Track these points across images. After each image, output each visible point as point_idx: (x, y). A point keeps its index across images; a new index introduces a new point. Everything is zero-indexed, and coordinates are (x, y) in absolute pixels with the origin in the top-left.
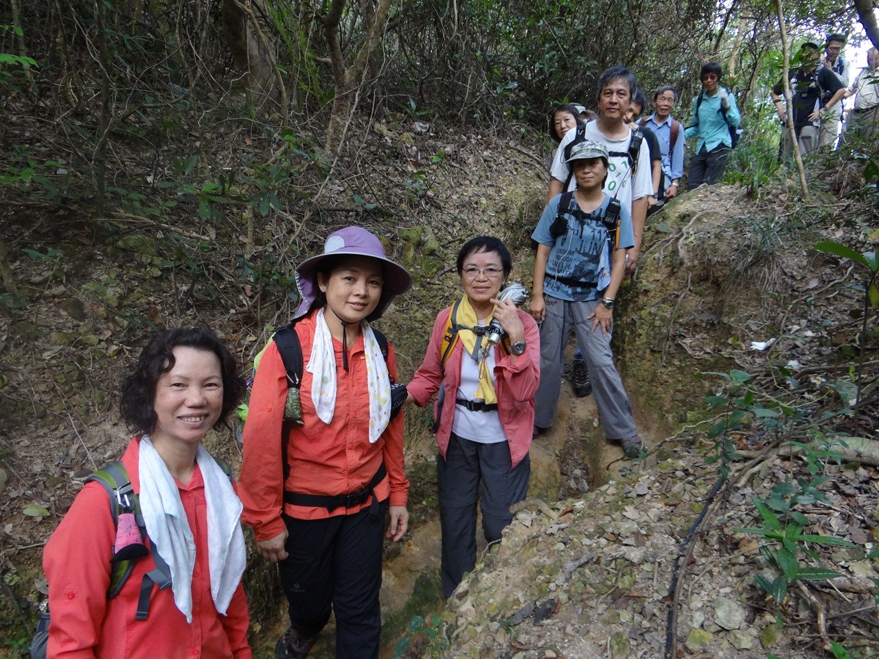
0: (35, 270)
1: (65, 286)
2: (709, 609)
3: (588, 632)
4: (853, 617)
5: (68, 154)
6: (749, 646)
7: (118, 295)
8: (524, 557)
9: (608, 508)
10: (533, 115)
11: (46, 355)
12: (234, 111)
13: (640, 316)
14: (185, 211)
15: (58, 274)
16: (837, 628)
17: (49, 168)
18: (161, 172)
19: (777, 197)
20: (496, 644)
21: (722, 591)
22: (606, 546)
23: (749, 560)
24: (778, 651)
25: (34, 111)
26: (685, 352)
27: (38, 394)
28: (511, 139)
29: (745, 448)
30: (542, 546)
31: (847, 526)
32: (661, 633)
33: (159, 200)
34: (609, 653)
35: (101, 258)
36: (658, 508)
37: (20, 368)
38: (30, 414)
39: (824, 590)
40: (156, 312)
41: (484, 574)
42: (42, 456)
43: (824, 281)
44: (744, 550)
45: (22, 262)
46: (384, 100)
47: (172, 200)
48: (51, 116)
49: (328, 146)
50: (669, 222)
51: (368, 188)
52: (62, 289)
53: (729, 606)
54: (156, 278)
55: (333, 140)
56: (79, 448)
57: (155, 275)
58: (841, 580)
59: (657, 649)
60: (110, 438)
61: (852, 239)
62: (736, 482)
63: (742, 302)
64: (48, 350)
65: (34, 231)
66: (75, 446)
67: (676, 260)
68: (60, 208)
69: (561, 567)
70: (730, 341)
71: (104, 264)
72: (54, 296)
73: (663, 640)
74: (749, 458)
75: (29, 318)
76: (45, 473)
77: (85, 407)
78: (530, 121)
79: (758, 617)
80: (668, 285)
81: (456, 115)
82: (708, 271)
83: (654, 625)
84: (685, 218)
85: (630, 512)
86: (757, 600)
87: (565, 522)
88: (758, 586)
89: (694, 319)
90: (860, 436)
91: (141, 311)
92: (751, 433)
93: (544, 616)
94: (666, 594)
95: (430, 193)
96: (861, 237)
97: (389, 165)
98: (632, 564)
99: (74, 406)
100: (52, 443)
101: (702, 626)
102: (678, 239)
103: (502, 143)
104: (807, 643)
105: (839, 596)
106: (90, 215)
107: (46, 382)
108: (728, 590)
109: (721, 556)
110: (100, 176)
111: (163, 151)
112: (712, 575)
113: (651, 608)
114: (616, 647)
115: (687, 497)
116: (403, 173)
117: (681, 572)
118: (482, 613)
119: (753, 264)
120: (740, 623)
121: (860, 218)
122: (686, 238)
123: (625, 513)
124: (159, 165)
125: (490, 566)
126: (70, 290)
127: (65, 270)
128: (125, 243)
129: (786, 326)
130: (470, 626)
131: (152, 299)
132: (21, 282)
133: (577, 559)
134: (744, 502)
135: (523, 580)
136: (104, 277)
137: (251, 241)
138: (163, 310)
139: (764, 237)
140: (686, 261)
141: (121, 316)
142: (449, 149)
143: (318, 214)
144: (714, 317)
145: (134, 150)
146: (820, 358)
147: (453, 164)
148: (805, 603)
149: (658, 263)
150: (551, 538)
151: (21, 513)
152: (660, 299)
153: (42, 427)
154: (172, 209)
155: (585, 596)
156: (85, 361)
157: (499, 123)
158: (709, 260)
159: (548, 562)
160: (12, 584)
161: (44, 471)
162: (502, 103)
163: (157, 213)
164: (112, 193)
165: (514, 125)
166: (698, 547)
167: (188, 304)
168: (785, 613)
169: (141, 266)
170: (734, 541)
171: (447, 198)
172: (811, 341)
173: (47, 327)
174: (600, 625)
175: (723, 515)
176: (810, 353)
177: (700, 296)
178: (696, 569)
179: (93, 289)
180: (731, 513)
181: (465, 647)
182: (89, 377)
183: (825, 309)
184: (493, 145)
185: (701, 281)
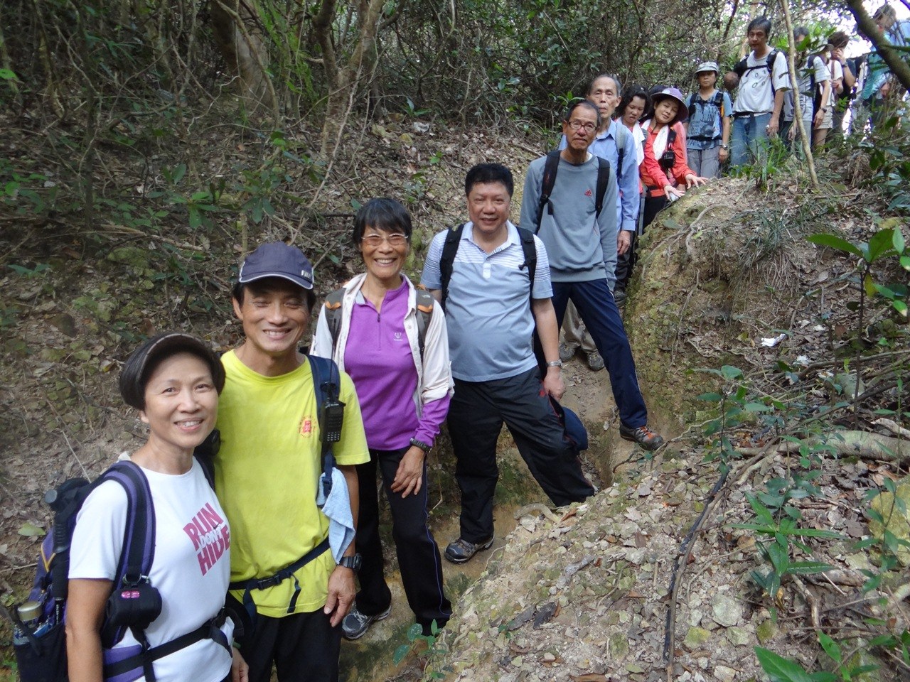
0: (24, 286)
1: (56, 302)
2: (707, 607)
3: (588, 634)
4: (847, 609)
5: (55, 166)
6: (746, 642)
7: (109, 309)
8: (527, 562)
9: (610, 510)
10: (537, 111)
11: (38, 372)
12: (226, 116)
13: (649, 315)
14: (176, 220)
15: (47, 290)
16: (831, 621)
17: (36, 181)
18: (151, 182)
19: (787, 188)
20: (495, 649)
21: (720, 588)
22: (606, 548)
23: (747, 557)
24: (774, 646)
25: (20, 122)
26: (695, 350)
27: (30, 412)
28: (515, 137)
29: (748, 445)
30: (544, 550)
31: (844, 519)
32: (660, 633)
33: (149, 210)
34: (608, 653)
35: (91, 271)
36: (659, 508)
37: (11, 386)
38: (23, 433)
39: (820, 584)
40: (150, 325)
41: (488, 582)
42: (35, 475)
43: (834, 274)
44: (742, 547)
45: (10, 278)
46: (382, 100)
47: (164, 210)
48: (37, 127)
49: (323, 149)
50: (677, 218)
51: (366, 192)
52: (51, 304)
53: (726, 603)
54: (149, 291)
55: (328, 143)
56: (73, 466)
57: (147, 288)
58: (836, 573)
59: (655, 648)
60: (105, 455)
61: (862, 229)
62: (737, 480)
63: (751, 297)
64: (40, 367)
65: (22, 246)
66: (70, 464)
67: (684, 257)
68: (47, 222)
69: (562, 570)
70: (739, 338)
71: (95, 278)
72: (44, 312)
73: (662, 640)
74: (751, 456)
75: (18, 335)
76: (39, 492)
77: (79, 424)
78: (535, 117)
79: (755, 613)
80: (677, 283)
81: (457, 114)
82: (716, 267)
83: (653, 625)
84: (692, 213)
85: (632, 513)
86: (754, 596)
87: (568, 526)
88: (755, 582)
89: (703, 317)
90: (860, 429)
91: (134, 325)
92: (756, 431)
93: (544, 620)
94: (665, 593)
95: (430, 195)
96: (872, 228)
97: (387, 167)
98: (632, 565)
99: (68, 424)
100: (45, 461)
101: (700, 624)
102: (685, 235)
103: (504, 141)
104: (802, 637)
105: (835, 589)
106: (79, 228)
107: (38, 400)
108: (726, 587)
109: (720, 554)
110: (88, 189)
111: (153, 160)
112: (711, 574)
113: (650, 608)
114: (615, 648)
115: (689, 496)
116: (403, 175)
117: (681, 570)
118: (484, 619)
119: (761, 258)
120: (738, 620)
121: (872, 208)
122: (694, 234)
123: (626, 515)
124: (148, 174)
125: (494, 573)
126: (61, 305)
127: (55, 285)
128: (116, 255)
129: (796, 321)
130: (471, 633)
131: (145, 312)
132: (10, 298)
133: (578, 562)
134: (744, 499)
135: (525, 585)
136: (95, 291)
137: (245, 249)
138: (156, 323)
139: (772, 231)
140: (694, 257)
141: (113, 331)
142: (449, 149)
143: (315, 220)
144: (723, 314)
145: (123, 160)
146: (830, 353)
147: (455, 164)
148: (801, 597)
149: (666, 261)
150: (553, 542)
151: (16, 533)
152: (668, 298)
153: (36, 445)
154: (163, 219)
155: (585, 599)
156: (77, 378)
157: (502, 119)
158: (718, 256)
159: (550, 566)
160: (9, 604)
161: (38, 490)
162: (505, 100)
163: (148, 224)
164: (101, 205)
165: (517, 122)
166: (697, 545)
167: (182, 316)
168: (781, 608)
169: (133, 278)
170: (733, 538)
171: (448, 200)
172: (821, 336)
173: (37, 343)
174: (599, 626)
175: (723, 513)
176: (820, 348)
177: (709, 292)
178: (695, 568)
179: (83, 304)
180: (732, 511)
181: (466, 654)
182: (83, 393)
183: (835, 302)
184: (496, 144)
185: (709, 277)
